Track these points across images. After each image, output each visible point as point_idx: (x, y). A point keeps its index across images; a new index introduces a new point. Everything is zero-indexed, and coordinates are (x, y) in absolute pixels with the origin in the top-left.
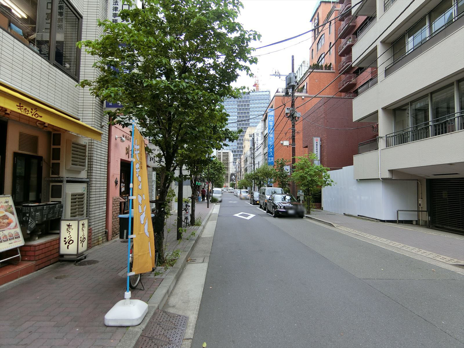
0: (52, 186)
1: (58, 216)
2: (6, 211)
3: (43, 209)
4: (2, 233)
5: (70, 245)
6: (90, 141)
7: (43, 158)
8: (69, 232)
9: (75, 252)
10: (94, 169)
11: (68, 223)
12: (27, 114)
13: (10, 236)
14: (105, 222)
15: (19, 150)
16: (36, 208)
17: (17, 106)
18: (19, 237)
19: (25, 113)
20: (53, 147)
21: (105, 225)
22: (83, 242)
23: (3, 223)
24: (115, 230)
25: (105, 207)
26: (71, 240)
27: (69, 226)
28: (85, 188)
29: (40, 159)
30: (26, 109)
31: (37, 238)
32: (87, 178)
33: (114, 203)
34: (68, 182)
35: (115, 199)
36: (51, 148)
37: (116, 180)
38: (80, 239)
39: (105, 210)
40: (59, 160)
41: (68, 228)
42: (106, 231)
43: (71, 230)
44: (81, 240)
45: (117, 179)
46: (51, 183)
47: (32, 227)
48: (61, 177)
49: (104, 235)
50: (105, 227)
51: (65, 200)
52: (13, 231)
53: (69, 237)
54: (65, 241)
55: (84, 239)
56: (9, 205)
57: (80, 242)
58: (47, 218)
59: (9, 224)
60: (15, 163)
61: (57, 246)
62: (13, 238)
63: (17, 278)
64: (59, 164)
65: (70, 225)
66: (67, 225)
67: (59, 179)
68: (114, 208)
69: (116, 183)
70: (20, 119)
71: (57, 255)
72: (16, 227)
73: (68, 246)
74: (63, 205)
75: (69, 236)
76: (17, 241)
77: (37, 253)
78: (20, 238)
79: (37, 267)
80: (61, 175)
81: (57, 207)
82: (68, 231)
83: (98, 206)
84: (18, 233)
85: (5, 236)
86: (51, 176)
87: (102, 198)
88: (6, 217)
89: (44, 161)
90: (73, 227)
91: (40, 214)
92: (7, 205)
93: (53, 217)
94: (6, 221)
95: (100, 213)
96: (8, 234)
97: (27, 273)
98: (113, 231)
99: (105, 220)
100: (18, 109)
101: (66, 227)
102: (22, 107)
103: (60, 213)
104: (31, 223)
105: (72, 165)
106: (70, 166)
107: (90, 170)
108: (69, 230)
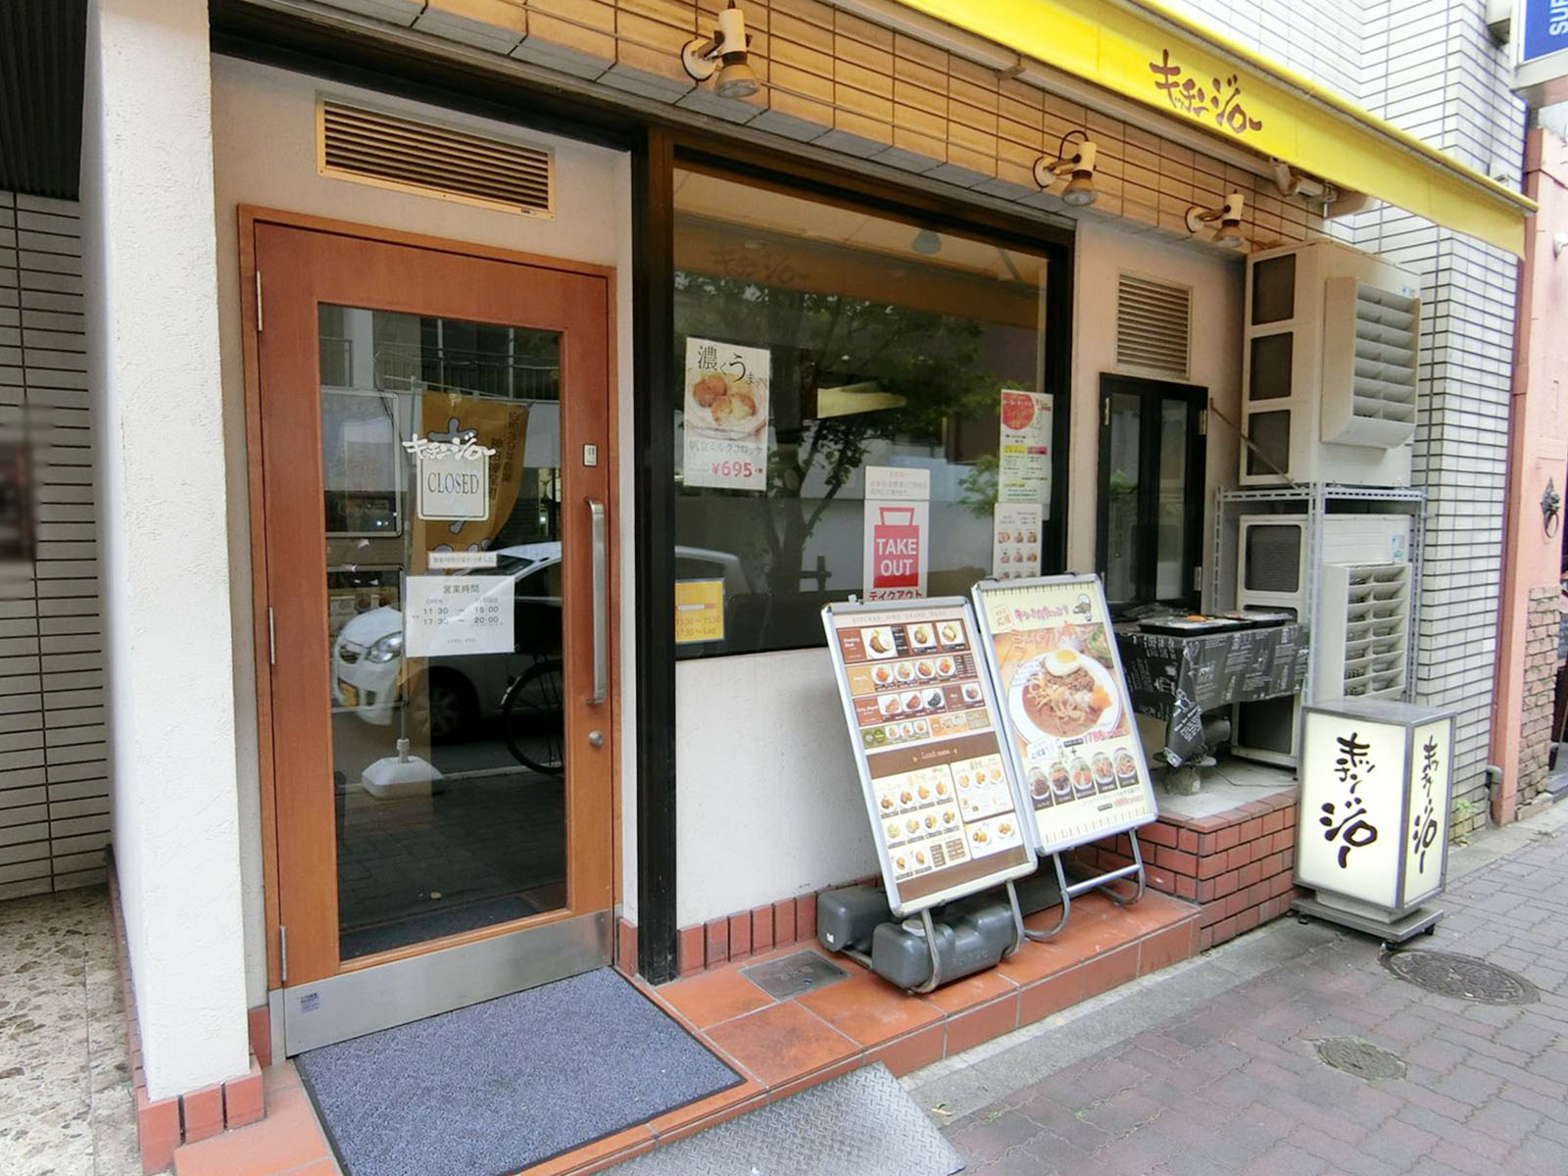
0: (1252, 529)
1: (1290, 686)
2: (1082, 652)
3: (1230, 651)
4: (1072, 756)
5: (1352, 848)
6: (1431, 280)
7: (1210, 395)
8: (1350, 782)
9: (1383, 893)
10: (1449, 433)
11: (1346, 728)
12: (1198, 110)
13: (1102, 773)
14: (1485, 726)
15: (1119, 361)
16: (1203, 643)
17: (1154, 68)
18: (1135, 780)
19: (1189, 109)
20: (1252, 331)
21: (1485, 740)
22: (1426, 845)
23: (1075, 708)
24: (1533, 767)
25: (1491, 645)
26: (1362, 825)
27: (1350, 745)
28: (1403, 537)
29: (1196, 398)
30: (1190, 84)
31: (1197, 784)
32: (1414, 486)
33: (1536, 620)
34: (1335, 506)
35: (1539, 601)
36: (1242, 339)
37: (1548, 496)
38: (1412, 829)
39: (1491, 658)
40: (1288, 393)
41: (1348, 757)
42: (1489, 774)
43: (1360, 770)
44: (1416, 836)
45: (1551, 486)
46: (1243, 518)
47: (1189, 738)
48: (1299, 486)
49: (1479, 794)
50: (1483, 753)
51: (1318, 604)
52: (1109, 749)
53: (1349, 805)
54: (1326, 821)
55: (1432, 830)
56: (1094, 620)
57: (1412, 844)
58: (1238, 690)
59: (1095, 712)
60: (1107, 423)
61: (1284, 839)
62: (1114, 782)
63: (1130, 977)
64: (1286, 414)
65: (1357, 741)
66: (1341, 740)
67: (1288, 495)
68: (1532, 651)
69: (1549, 511)
70: (1127, 205)
71: (1283, 882)
72: (1118, 730)
73: (1344, 851)
74: (1309, 627)
75: (1351, 798)
76: (1128, 796)
77: (1210, 866)
78: (1137, 782)
79: (1207, 936)
80: (1295, 474)
81: (1284, 640)
82: (1346, 771)
83: (1460, 637)
84: (1129, 759)
85: (1084, 768)
86: (1246, 480)
87: (1480, 592)
88: (1084, 681)
89: (1213, 408)
90: (1372, 755)
91: (1214, 672)
92: (1085, 622)
93: (1266, 688)
94: (1084, 698)
95: (1470, 676)
96: (1094, 763)
97: (1170, 960)
98: (1524, 775)
99: (1486, 712)
100: (1159, 85)
101: (1336, 751)
102: (1176, 71)
103: (1298, 670)
104: (1183, 715)
105: (1355, 414)
106: (1344, 422)
107: (1429, 440)
108: (1349, 765)
